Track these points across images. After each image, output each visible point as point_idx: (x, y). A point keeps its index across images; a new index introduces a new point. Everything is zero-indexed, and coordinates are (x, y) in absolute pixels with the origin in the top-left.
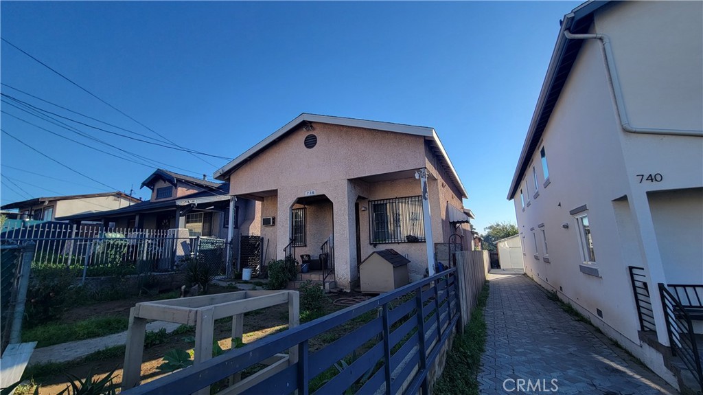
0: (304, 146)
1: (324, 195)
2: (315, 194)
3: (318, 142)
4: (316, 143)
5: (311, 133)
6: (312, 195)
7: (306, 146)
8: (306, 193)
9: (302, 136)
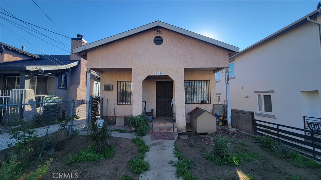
0: (153, 42)
1: (168, 76)
2: (162, 75)
3: (164, 42)
4: (162, 42)
5: (159, 36)
6: (160, 75)
7: (155, 42)
8: (155, 73)
9: (152, 36)
